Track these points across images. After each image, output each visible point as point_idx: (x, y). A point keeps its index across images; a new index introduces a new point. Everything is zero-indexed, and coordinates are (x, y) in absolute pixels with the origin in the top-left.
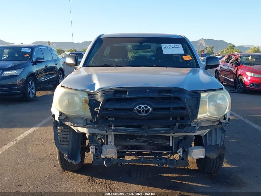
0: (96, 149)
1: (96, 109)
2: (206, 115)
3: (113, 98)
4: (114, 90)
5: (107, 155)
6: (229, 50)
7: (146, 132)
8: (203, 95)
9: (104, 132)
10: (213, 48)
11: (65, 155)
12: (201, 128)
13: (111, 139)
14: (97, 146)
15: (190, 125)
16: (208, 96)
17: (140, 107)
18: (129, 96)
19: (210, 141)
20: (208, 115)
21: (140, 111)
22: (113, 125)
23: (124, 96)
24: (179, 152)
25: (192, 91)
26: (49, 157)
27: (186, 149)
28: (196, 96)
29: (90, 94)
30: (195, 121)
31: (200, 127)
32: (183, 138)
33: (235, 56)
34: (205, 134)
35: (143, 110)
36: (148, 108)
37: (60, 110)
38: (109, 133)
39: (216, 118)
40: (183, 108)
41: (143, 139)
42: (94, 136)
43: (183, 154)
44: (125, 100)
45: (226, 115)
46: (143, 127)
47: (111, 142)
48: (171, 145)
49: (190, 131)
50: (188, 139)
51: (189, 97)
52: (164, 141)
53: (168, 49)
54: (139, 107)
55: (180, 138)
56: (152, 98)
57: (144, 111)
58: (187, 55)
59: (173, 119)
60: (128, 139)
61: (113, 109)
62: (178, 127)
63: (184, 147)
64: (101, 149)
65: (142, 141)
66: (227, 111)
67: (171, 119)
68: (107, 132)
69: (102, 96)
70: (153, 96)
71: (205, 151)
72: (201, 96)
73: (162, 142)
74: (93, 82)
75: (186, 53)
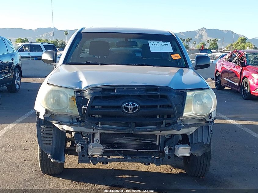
0: (82, 147)
1: (84, 106)
2: (191, 113)
3: (102, 95)
4: (102, 88)
5: (94, 154)
6: (238, 45)
7: (133, 130)
8: (189, 94)
9: (90, 130)
10: (217, 40)
11: (49, 155)
12: (187, 126)
13: (97, 137)
14: (83, 144)
15: (176, 123)
16: (194, 95)
17: (128, 105)
18: (117, 94)
19: (196, 140)
20: (193, 113)
21: (128, 108)
22: (100, 123)
23: (112, 94)
24: (166, 150)
25: (178, 90)
26: (24, 163)
27: (172, 148)
28: (182, 95)
29: (77, 92)
30: (181, 119)
31: (185, 125)
32: (170, 137)
33: (239, 53)
34: (191, 133)
35: (130, 107)
36: (136, 106)
37: (46, 108)
38: (95, 131)
39: (201, 117)
40: (170, 107)
41: (130, 137)
42: (80, 134)
43: (170, 152)
44: (113, 97)
45: (211, 113)
46: (130, 126)
47: (98, 140)
48: (157, 143)
49: (176, 128)
50: (174, 137)
51: (175, 95)
52: (151, 140)
53: (155, 47)
54: (126, 105)
55: (167, 137)
56: (140, 96)
57: (132, 109)
58: (175, 53)
59: (160, 117)
60: (114, 137)
61: (100, 107)
62: (164, 126)
63: (171, 145)
64: (88, 148)
65: (129, 139)
66: (212, 110)
67: (158, 117)
68: (93, 130)
69: (90, 94)
70: (141, 94)
71: (191, 148)
72: (187, 94)
73: (148, 141)
74: (79, 80)
75: (175, 52)
